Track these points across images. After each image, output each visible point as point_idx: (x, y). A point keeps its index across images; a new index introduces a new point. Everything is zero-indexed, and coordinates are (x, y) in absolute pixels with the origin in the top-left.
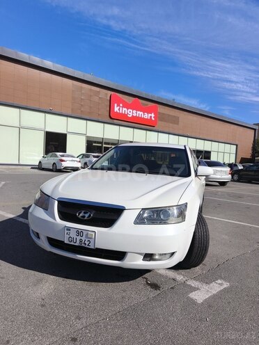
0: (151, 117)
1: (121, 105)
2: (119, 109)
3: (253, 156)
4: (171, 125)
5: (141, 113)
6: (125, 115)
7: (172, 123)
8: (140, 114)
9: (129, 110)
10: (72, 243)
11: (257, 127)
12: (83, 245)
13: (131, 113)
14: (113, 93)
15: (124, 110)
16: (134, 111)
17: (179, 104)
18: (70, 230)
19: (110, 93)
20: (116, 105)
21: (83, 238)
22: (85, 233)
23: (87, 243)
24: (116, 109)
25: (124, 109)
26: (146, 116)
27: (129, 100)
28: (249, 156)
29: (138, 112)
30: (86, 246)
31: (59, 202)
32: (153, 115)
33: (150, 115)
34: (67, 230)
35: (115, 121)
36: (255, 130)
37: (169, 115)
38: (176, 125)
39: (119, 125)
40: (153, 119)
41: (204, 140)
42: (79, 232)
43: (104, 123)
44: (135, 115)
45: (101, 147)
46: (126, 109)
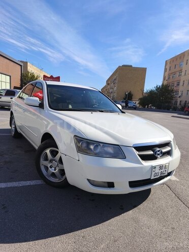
3: (21, 85)
10: (156, 177)
11: (22, 64)
23: (164, 172)
28: (18, 86)
31: (134, 147)
34: (154, 168)
42: (161, 167)
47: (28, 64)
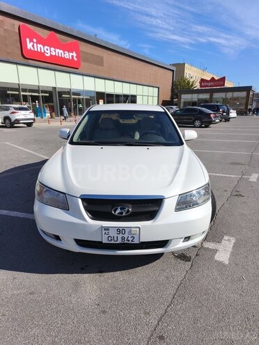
0: (73, 56)
1: (35, 40)
2: (33, 46)
3: (172, 98)
4: (95, 66)
5: (61, 51)
6: (42, 54)
7: (96, 64)
8: (59, 52)
9: (46, 47)
10: (112, 242)
11: (174, 69)
12: (126, 242)
13: (49, 51)
14: (21, 23)
15: (39, 48)
16: (52, 49)
17: (102, 41)
18: (108, 230)
19: (17, 23)
20: (28, 40)
21: (126, 236)
22: (127, 230)
23: (130, 239)
24: (29, 46)
25: (39, 46)
26: (67, 55)
27: (44, 34)
28: (168, 98)
29: (57, 50)
30: (130, 242)
31: (82, 199)
32: (74, 54)
33: (71, 54)
34: (105, 230)
35: (31, 62)
36: (173, 71)
37: (92, 55)
38: (101, 67)
39: (37, 67)
40: (76, 59)
41: (130, 83)
42: (120, 230)
43: (17, 64)
44: (54, 54)
45: (19, 95)
46: (41, 46)
47: (186, 65)
